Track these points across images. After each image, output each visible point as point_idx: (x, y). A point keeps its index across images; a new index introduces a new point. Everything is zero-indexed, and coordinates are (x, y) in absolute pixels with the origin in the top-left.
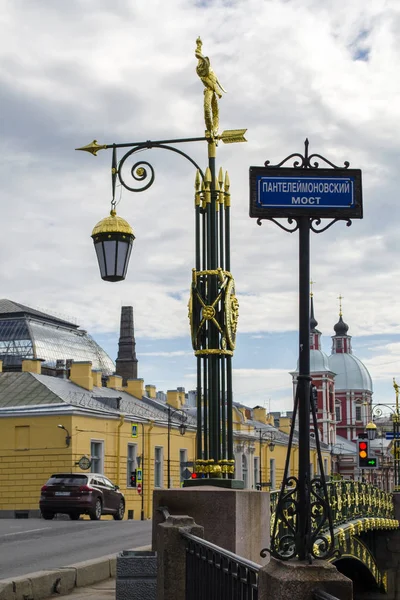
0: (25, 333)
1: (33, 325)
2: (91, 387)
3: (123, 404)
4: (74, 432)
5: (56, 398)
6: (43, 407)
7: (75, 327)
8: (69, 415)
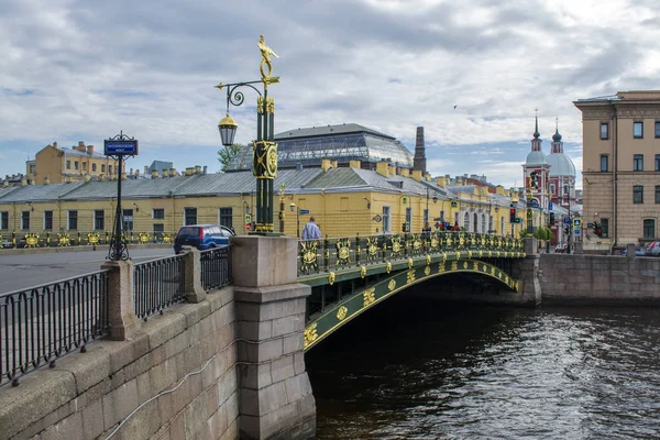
0: (362, 143)
1: (368, 139)
2: (388, 175)
3: (404, 185)
4: (372, 201)
5: (364, 182)
6: (356, 187)
7: (394, 139)
8: (370, 192)
